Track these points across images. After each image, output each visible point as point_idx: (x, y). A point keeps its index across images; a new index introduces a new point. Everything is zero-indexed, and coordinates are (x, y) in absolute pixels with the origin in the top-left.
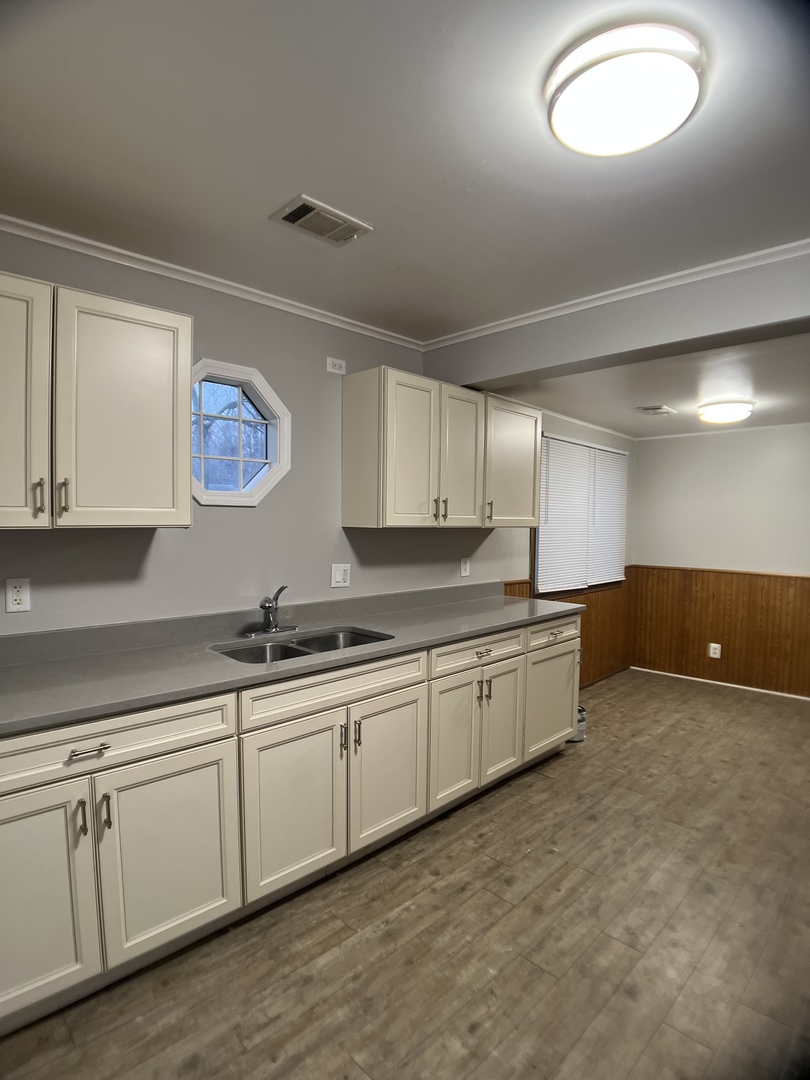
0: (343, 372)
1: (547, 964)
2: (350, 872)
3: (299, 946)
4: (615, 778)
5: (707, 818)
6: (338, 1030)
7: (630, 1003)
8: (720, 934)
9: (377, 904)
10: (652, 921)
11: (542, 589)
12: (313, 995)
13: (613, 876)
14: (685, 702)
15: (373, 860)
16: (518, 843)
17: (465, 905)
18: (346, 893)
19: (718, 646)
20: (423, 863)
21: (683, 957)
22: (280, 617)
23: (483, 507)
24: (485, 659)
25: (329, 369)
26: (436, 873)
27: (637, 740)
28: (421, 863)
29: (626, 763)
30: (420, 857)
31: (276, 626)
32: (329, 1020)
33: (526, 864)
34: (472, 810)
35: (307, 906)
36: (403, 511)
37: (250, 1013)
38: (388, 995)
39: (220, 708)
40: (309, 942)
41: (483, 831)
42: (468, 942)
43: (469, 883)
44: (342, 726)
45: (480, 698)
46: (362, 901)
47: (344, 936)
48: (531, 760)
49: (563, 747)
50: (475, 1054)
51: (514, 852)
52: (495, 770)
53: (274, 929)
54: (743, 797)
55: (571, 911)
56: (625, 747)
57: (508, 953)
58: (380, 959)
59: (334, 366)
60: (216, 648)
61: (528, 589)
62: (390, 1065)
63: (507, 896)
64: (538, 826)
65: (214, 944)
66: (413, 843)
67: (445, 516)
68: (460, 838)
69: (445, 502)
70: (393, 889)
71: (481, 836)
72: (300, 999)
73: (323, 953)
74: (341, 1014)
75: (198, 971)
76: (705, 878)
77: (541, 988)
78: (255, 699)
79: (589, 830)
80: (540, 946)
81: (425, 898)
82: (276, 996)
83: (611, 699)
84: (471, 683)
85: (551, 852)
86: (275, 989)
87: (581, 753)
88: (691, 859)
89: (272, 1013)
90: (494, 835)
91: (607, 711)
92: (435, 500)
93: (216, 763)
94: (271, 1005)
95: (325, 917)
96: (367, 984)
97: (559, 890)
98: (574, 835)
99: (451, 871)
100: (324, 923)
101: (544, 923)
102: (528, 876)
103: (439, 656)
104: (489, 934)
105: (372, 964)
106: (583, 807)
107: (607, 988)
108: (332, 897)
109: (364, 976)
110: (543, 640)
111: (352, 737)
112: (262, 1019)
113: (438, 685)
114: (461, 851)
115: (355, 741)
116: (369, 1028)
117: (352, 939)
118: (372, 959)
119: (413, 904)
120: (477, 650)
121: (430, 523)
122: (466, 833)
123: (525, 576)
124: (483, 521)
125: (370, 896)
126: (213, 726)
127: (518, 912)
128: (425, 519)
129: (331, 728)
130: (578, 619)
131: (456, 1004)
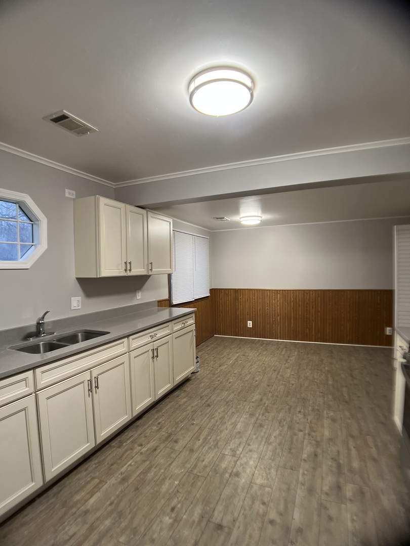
0: (74, 197)
1: (200, 472)
2: (97, 454)
3: (77, 497)
4: (215, 386)
5: (256, 397)
6: (108, 530)
7: (237, 479)
8: (268, 443)
9: (115, 466)
10: (240, 444)
11: (175, 302)
12: (91, 518)
13: (221, 429)
14: (240, 348)
15: (107, 446)
16: (177, 423)
17: (158, 457)
18: (97, 465)
19: (251, 322)
20: (133, 442)
21: (255, 456)
22: (46, 327)
23: (148, 265)
24: (154, 339)
25: (67, 195)
26: (141, 445)
27: (221, 368)
28: (132, 442)
29: (219, 379)
30: (132, 439)
31: (44, 333)
32: (102, 527)
33: (183, 432)
34: (153, 412)
35: (77, 477)
36: (110, 268)
37: (58, 537)
38: (129, 506)
39: (25, 380)
40: (83, 494)
41: (160, 421)
42: (163, 473)
43: (157, 446)
44: (88, 380)
45: (153, 357)
46: (106, 467)
47: (100, 486)
48: (177, 384)
49: (190, 376)
50: (176, 520)
51: (176, 428)
52: (161, 392)
53: (61, 493)
54: (268, 386)
55: (206, 447)
56: (217, 372)
57: (182, 472)
58: (122, 492)
59: (69, 194)
60: (12, 348)
61: (168, 303)
62: (137, 538)
63: (177, 448)
64: (184, 413)
65: (29, 509)
66: (126, 434)
67: (130, 270)
68: (150, 426)
69: (130, 263)
70: (121, 457)
71: (159, 423)
72: (84, 522)
73: (90, 498)
74: (108, 522)
75: (23, 525)
76: (258, 422)
77: (199, 484)
78: (43, 372)
79: (208, 411)
80: (196, 466)
81: (138, 458)
82: (71, 525)
83: (208, 351)
84: (148, 351)
85: (193, 424)
86: (69, 521)
87: (199, 377)
88: (252, 415)
89: (71, 533)
90: (165, 422)
91: (207, 356)
92: (125, 263)
93: (24, 409)
94: (69, 530)
95: (89, 479)
96: (118, 505)
97: (199, 440)
98: (202, 414)
99: (148, 443)
100: (89, 482)
101: (195, 456)
102: (184, 437)
103: (133, 339)
104: (172, 467)
105: (118, 496)
106: (204, 401)
107: (227, 475)
108: (90, 469)
109: (115, 502)
110: (179, 326)
111: (94, 386)
112: (66, 538)
113: (133, 354)
114: (151, 432)
115: (96, 387)
116: (123, 525)
117: (105, 486)
118: (117, 493)
119: (132, 462)
120: (150, 334)
121: (123, 274)
122: (152, 424)
123: (167, 297)
124: (148, 271)
125: (110, 463)
126: (22, 389)
127: (183, 454)
128: (120, 272)
129: (83, 382)
130: (194, 315)
131: (163, 502)
